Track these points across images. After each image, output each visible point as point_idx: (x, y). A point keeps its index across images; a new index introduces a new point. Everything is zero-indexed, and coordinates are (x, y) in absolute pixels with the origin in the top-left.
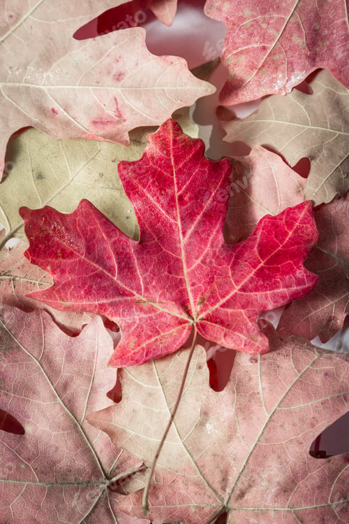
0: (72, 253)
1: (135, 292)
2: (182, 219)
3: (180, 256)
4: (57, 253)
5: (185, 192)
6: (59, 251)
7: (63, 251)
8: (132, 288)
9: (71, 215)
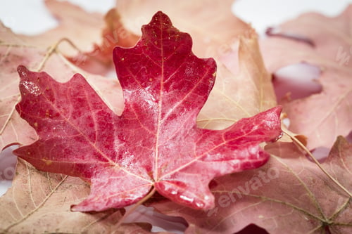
0: (58, 115)
1: (109, 159)
2: (163, 103)
3: (156, 133)
4: (45, 112)
5: (170, 82)
6: (47, 111)
7: (51, 112)
8: (107, 155)
9: (64, 84)
